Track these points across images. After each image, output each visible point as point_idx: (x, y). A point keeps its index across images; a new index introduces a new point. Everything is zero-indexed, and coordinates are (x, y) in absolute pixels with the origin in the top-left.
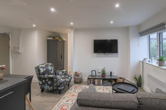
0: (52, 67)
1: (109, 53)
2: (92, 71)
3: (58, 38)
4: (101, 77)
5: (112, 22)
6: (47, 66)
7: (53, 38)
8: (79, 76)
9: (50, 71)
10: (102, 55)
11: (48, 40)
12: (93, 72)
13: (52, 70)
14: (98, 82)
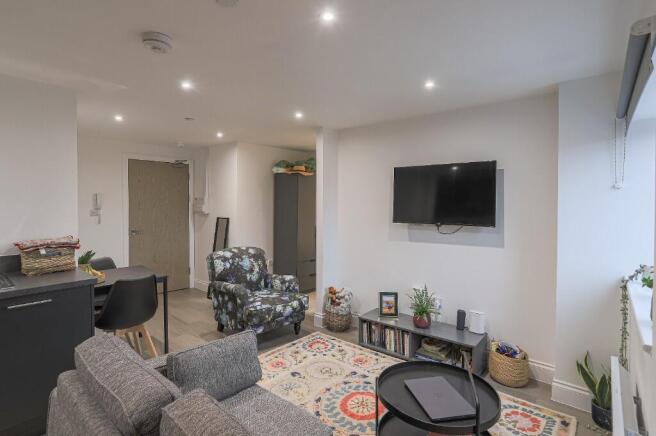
0: (256, 260)
1: (456, 227)
2: (382, 294)
3: (303, 168)
4: (411, 327)
5: (430, 85)
6: (239, 257)
7: (287, 167)
8: (339, 304)
9: (246, 272)
10: (430, 231)
11: (277, 176)
12: (385, 298)
13: (251, 271)
14: (396, 344)
